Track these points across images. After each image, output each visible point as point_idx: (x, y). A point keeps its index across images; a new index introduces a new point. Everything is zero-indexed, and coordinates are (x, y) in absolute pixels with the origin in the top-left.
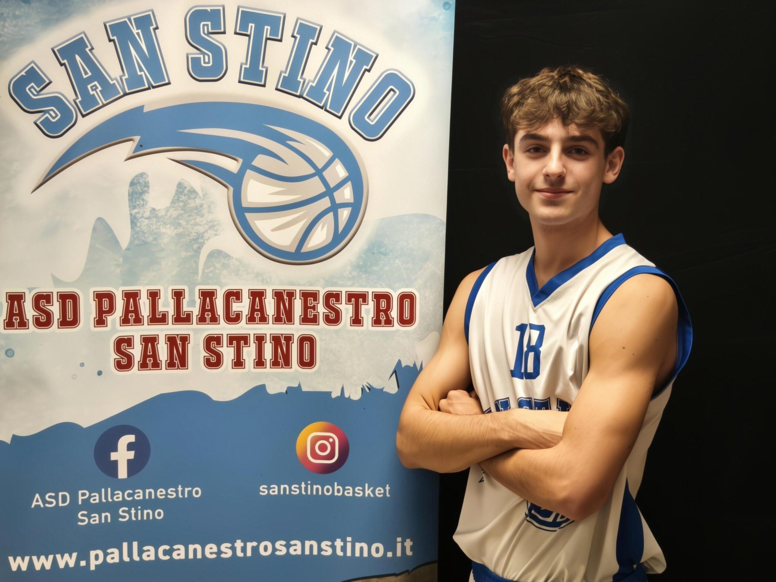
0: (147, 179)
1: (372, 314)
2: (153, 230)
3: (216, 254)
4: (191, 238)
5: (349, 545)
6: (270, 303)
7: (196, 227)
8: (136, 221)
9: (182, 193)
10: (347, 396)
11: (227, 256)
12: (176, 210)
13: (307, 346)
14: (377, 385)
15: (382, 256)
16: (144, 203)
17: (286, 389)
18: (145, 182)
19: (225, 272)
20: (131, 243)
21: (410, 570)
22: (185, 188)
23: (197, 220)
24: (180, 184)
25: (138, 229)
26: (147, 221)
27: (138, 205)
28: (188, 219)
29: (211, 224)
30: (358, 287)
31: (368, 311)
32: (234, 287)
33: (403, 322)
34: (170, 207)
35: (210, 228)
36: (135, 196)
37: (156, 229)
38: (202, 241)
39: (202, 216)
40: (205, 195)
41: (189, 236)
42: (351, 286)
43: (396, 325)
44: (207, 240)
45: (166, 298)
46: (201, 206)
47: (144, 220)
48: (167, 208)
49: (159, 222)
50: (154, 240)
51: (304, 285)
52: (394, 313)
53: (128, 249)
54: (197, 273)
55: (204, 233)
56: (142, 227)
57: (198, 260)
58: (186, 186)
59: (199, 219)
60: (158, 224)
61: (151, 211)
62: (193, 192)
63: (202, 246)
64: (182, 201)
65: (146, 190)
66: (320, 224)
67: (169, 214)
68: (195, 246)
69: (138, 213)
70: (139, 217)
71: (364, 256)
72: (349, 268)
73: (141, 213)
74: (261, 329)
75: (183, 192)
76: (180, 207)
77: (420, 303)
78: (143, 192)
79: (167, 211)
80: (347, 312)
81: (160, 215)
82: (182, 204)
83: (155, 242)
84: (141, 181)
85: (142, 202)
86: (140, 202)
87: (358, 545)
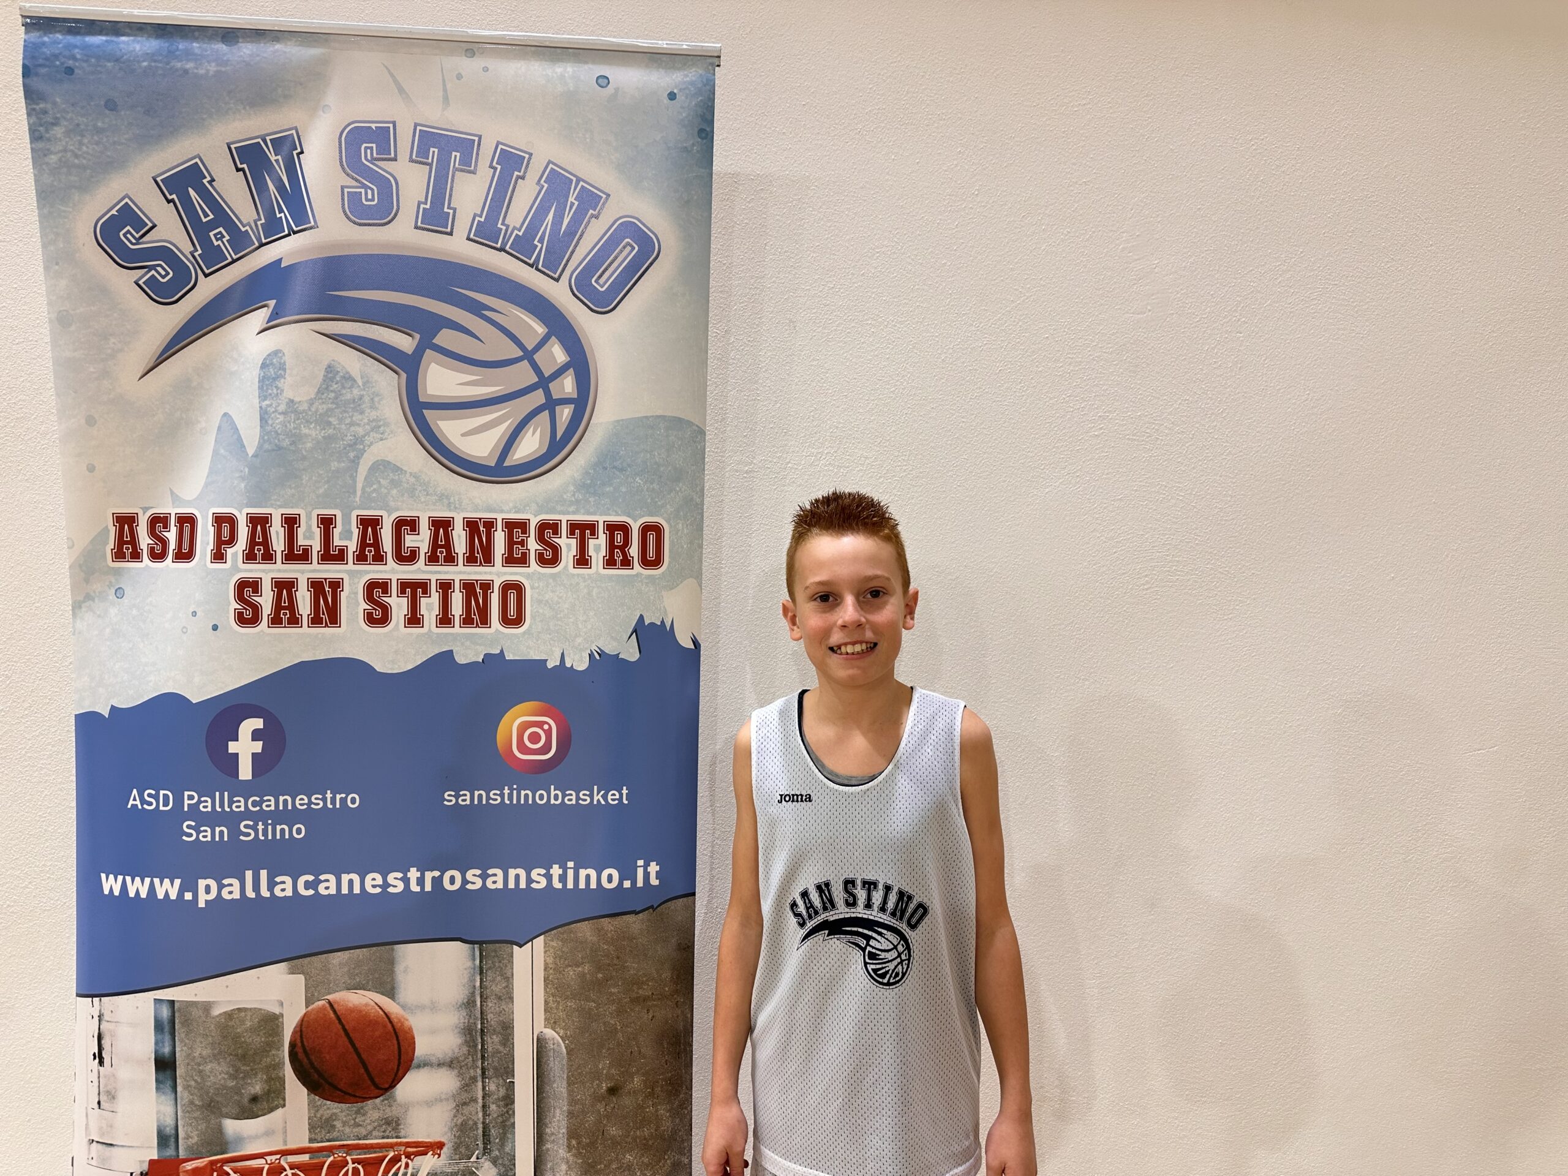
0: (283, 358)
1: (603, 552)
2: (291, 431)
3: (382, 466)
4: (345, 442)
5: (570, 873)
6: (459, 536)
7: (352, 429)
8: (266, 416)
9: (332, 379)
10: (568, 665)
11: (397, 469)
12: (323, 403)
13: (512, 596)
14: (610, 649)
15: (618, 473)
16: (279, 391)
17: (482, 657)
18: (280, 363)
19: (394, 492)
20: (260, 447)
21: (655, 907)
22: (338, 372)
23: (354, 418)
24: (329, 366)
25: (269, 428)
26: (281, 418)
27: (270, 394)
28: (341, 416)
29: (374, 424)
30: (584, 514)
31: (597, 549)
32: (407, 513)
33: (646, 563)
34: (315, 398)
35: (372, 430)
36: (267, 383)
37: (295, 428)
38: (362, 447)
39: (362, 413)
40: (364, 384)
41: (343, 440)
42: (574, 513)
43: (637, 568)
44: (369, 446)
45: (309, 527)
46: (361, 397)
47: (278, 416)
48: (311, 399)
49: (298, 419)
50: (291, 444)
51: (509, 512)
52: (634, 551)
53: (255, 456)
54: (355, 492)
55: (364, 436)
56: (274, 425)
57: (355, 474)
58: (339, 370)
59: (357, 417)
60: (297, 422)
61: (287, 404)
62: (348, 378)
63: (362, 455)
64: (332, 391)
65: (281, 374)
66: (529, 429)
67: (313, 410)
68: (352, 455)
69: (271, 405)
70: (271, 411)
71: (591, 471)
72: (573, 489)
73: (274, 406)
74: (446, 573)
75: (334, 377)
76: (330, 399)
77: (670, 537)
78: (277, 377)
79: (311, 404)
80: (569, 549)
81: (301, 408)
82: (332, 395)
83: (292, 448)
84: (275, 360)
85: (275, 391)
86: (272, 390)
87: (583, 873)
